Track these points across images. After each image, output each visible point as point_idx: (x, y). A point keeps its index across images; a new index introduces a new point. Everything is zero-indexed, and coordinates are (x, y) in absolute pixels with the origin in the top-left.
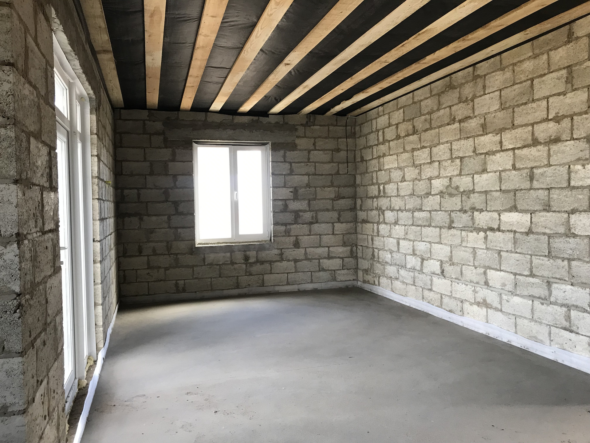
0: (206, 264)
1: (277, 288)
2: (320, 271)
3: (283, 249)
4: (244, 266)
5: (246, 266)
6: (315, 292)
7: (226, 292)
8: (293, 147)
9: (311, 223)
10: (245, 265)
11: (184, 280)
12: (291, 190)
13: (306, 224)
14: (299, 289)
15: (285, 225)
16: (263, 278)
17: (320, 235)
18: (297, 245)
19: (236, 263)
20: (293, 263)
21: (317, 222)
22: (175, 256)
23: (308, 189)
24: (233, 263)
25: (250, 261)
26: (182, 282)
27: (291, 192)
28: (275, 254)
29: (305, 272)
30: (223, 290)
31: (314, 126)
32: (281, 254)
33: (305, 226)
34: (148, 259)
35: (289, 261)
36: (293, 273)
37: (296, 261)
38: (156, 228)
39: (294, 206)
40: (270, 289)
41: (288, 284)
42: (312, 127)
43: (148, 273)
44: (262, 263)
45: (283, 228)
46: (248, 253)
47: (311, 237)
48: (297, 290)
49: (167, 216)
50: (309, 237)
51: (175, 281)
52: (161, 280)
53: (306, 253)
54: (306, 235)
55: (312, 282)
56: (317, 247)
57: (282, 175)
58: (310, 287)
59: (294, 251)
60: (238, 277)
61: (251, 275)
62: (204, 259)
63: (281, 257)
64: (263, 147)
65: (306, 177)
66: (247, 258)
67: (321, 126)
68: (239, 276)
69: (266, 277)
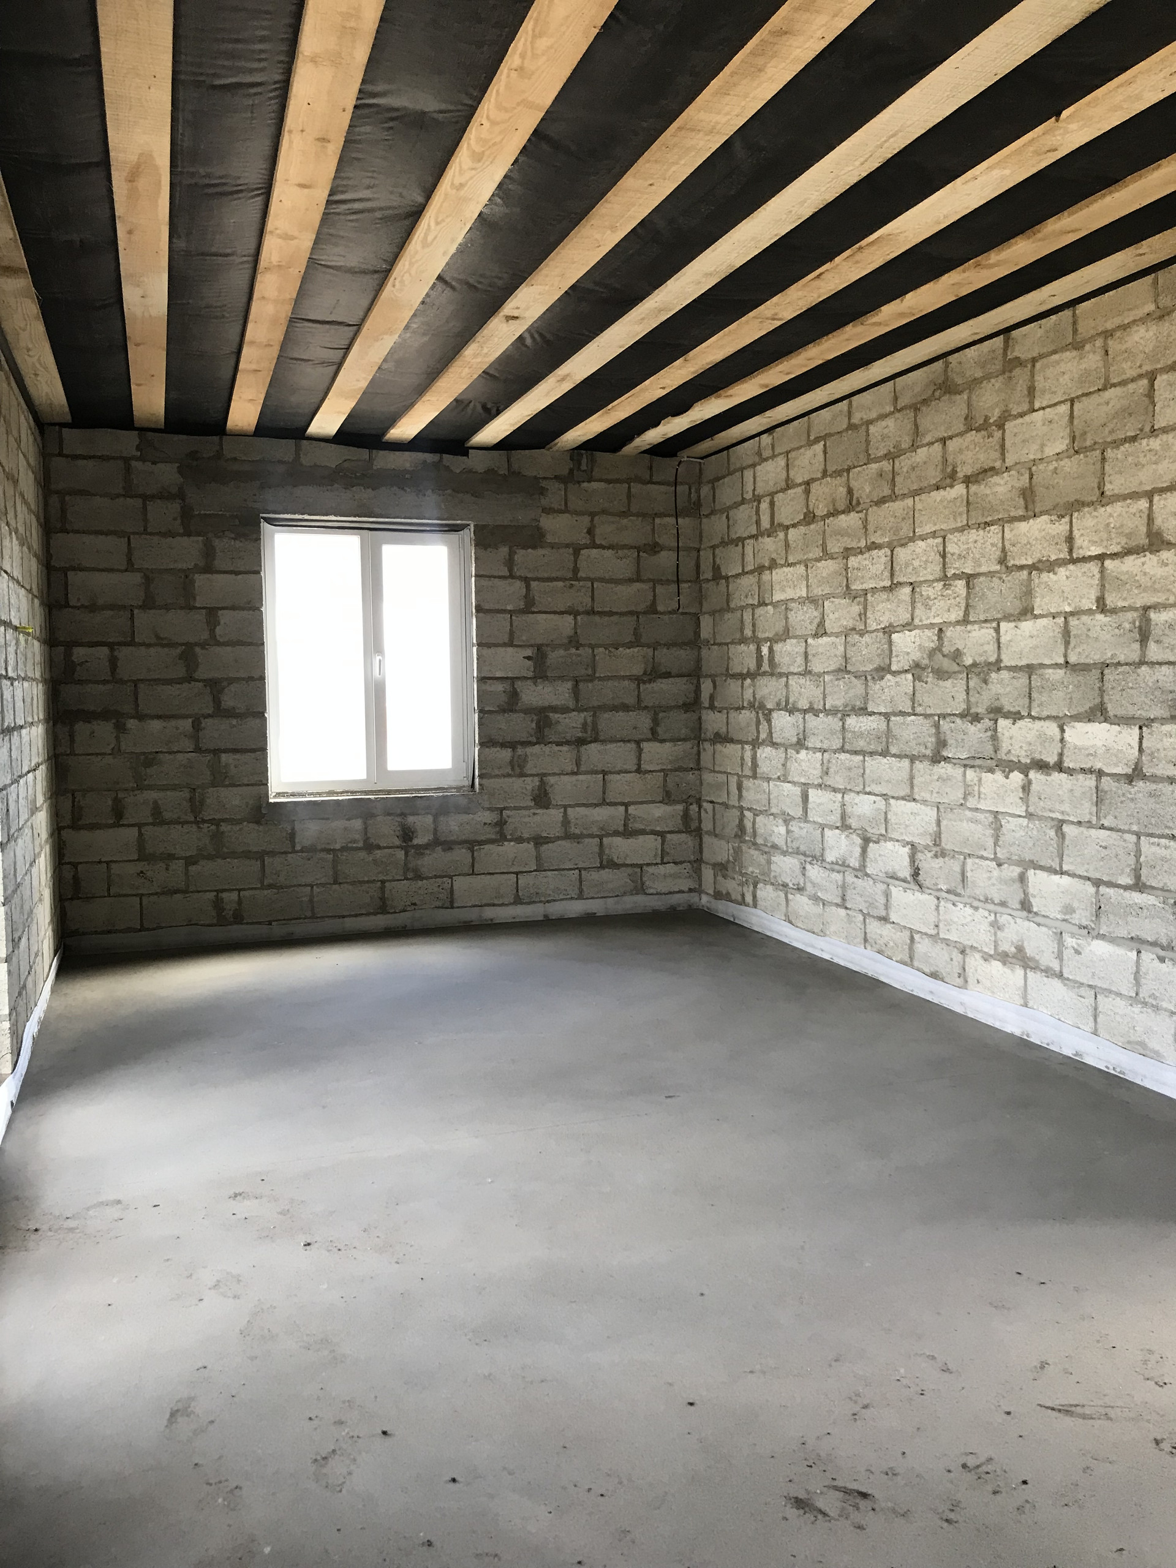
0: (298, 848)
1: (489, 913)
2: (602, 867)
3: (505, 808)
4: (401, 854)
5: (406, 854)
6: (588, 923)
7: (351, 924)
8: (535, 538)
9: (581, 742)
10: (403, 852)
11: (239, 890)
12: (529, 652)
13: (568, 743)
14: (545, 916)
15: (512, 745)
16: (452, 886)
17: (604, 773)
18: (542, 799)
19: (379, 847)
20: (532, 845)
21: (595, 740)
22: (213, 827)
23: (573, 650)
24: (370, 847)
25: (415, 842)
26: (234, 896)
27: (528, 658)
28: (485, 824)
29: (564, 869)
30: (344, 917)
31: (589, 482)
32: (501, 824)
33: (565, 748)
34: (140, 834)
35: (520, 840)
36: (531, 872)
37: (539, 841)
38: (161, 752)
39: (535, 695)
40: (472, 915)
41: (518, 901)
42: (585, 485)
43: (142, 872)
44: (448, 846)
45: (506, 754)
46: (411, 819)
47: (581, 777)
48: (541, 918)
49: (190, 720)
50: (574, 778)
51: (215, 893)
52: (176, 892)
53: (566, 822)
54: (567, 774)
55: (581, 896)
56: (596, 805)
57: (504, 611)
58: (576, 908)
59: (534, 814)
60: (383, 882)
61: (419, 877)
62: (292, 836)
63: (501, 832)
64: (454, 537)
65: (570, 619)
66: (407, 834)
67: (609, 482)
68: (388, 881)
69: (460, 883)
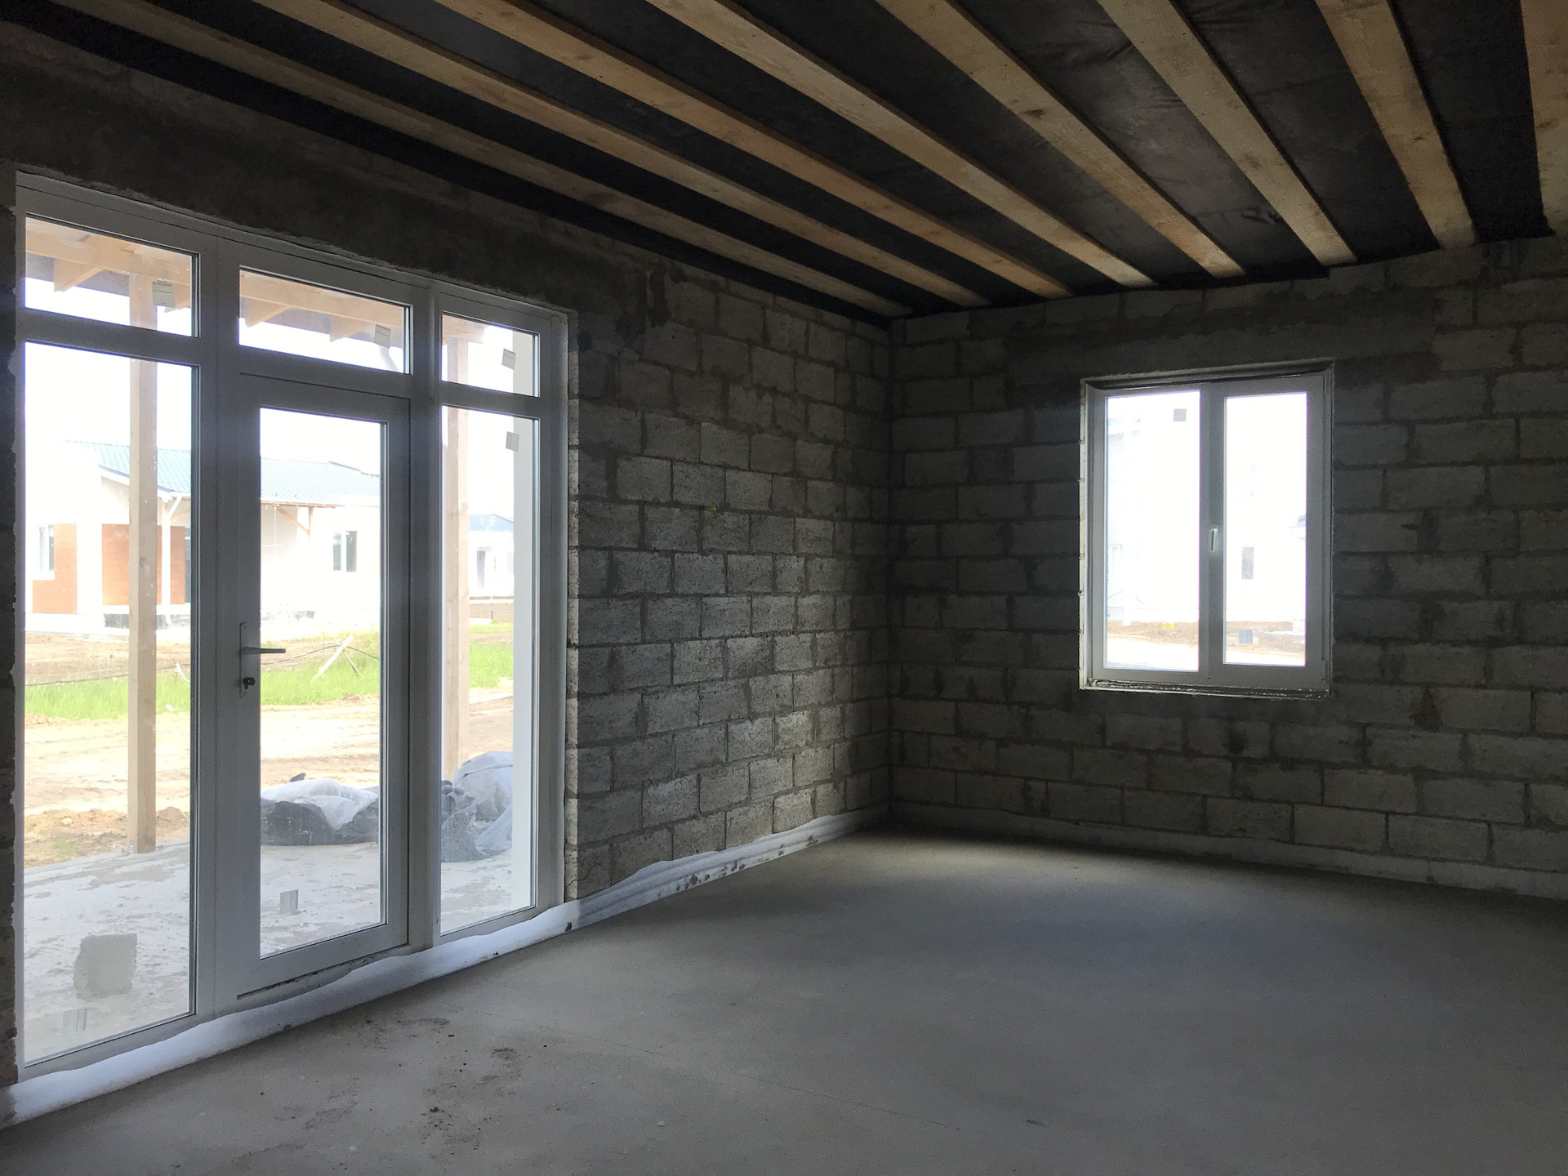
0: (1109, 743)
1: (1343, 859)
2: (1528, 825)
3: (1368, 725)
4: (1227, 766)
5: (1234, 767)
7: (1164, 840)
8: (1425, 365)
9: (1493, 643)
10: (1230, 764)
11: (1047, 781)
12: (1409, 519)
13: (1470, 642)
14: (1429, 878)
15: (1383, 642)
16: (1293, 815)
17: (1534, 690)
18: (1427, 717)
19: (1201, 755)
20: (1409, 779)
21: (1520, 641)
22: (1023, 711)
23: (1482, 515)
24: (1189, 752)
25: (1246, 753)
26: (1041, 786)
27: (1409, 527)
28: (1341, 742)
29: (1462, 819)
30: (1158, 830)
31: (1515, 280)
32: (1364, 744)
33: (1466, 651)
34: (957, 710)
35: (1392, 769)
36: (1408, 814)
37: (1421, 774)
38: (978, 629)
39: (1421, 575)
40: (1321, 858)
41: (1387, 850)
42: (1506, 287)
43: (957, 748)
44: (1290, 764)
45: (1373, 653)
46: (1240, 726)
47: (1491, 693)
48: (1424, 880)
49: (1005, 597)
50: (1481, 692)
51: (1023, 780)
52: (986, 773)
53: (1465, 753)
54: (1469, 686)
55: (1490, 860)
56: (1521, 735)
57: (1374, 466)
58: (1479, 876)
59: (1414, 736)
60: (1205, 797)
61: (1249, 797)
62: (1102, 730)
63: (1363, 755)
65: (1477, 473)
66: (1236, 744)
68: (1211, 796)
69: (1301, 811)
